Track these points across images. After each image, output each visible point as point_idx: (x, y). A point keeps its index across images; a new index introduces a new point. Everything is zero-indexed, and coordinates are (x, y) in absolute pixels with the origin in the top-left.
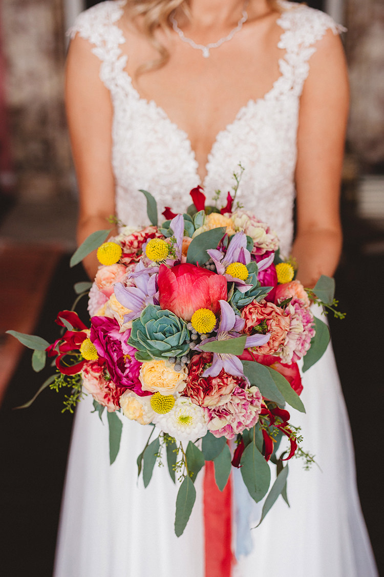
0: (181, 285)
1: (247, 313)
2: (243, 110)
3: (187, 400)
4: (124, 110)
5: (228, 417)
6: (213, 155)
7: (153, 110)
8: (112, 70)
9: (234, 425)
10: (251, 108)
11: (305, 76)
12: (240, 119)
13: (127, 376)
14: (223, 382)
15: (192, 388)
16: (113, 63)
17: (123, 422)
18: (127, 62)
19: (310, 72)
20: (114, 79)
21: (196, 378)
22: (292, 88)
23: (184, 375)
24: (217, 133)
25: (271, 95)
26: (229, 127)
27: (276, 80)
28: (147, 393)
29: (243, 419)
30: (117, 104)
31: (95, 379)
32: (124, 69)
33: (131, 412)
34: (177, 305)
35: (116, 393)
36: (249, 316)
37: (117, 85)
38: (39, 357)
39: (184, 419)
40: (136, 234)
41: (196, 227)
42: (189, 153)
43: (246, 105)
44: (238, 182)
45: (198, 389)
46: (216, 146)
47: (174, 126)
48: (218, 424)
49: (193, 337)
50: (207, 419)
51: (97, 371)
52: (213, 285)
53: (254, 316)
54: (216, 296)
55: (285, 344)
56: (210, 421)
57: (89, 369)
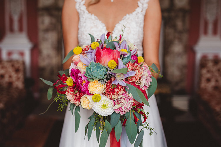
0: (104, 53)
2: (125, 17)
4: (83, 18)
5: (121, 104)
6: (114, 31)
7: (93, 16)
8: (80, 5)
9: (123, 108)
10: (128, 16)
11: (146, 8)
12: (124, 19)
14: (119, 90)
15: (108, 91)
16: (80, 3)
17: (81, 115)
18: (85, 2)
19: (148, 7)
20: (80, 8)
21: (109, 88)
22: (142, 11)
23: (105, 86)
24: (116, 24)
25: (134, 13)
26: (120, 22)
27: (136, 8)
28: (90, 94)
29: (126, 105)
30: (80, 16)
31: (71, 95)
32: (84, 5)
33: (84, 105)
34: (102, 60)
35: (79, 96)
36: (128, 67)
37: (81, 10)
38: (50, 92)
39: (104, 106)
40: (87, 46)
41: (109, 40)
42: (106, 31)
43: (126, 15)
44: (123, 32)
45: (110, 92)
46: (115, 28)
47: (100, 22)
48: (117, 106)
49: (108, 71)
50: (113, 104)
51: (72, 91)
52: (115, 53)
53: (130, 67)
54: (117, 57)
55: (141, 79)
56: (114, 106)
57: (69, 90)
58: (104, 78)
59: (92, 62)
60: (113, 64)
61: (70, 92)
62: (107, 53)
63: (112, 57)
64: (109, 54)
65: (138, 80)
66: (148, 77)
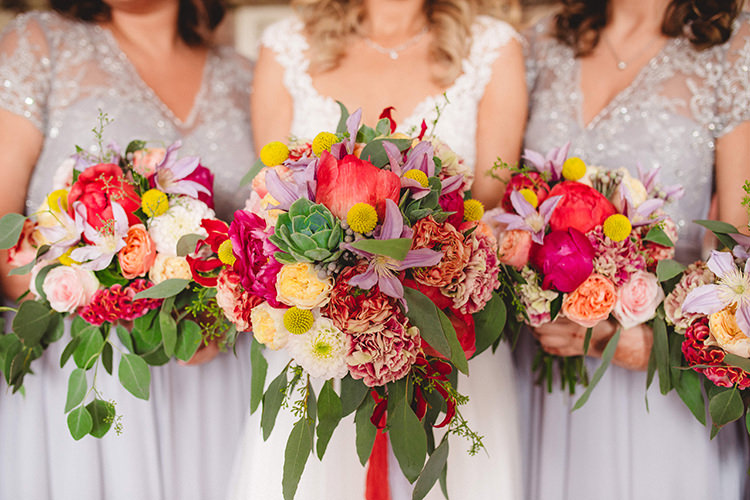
0: (343, 175)
1: (419, 229)
2: (422, 105)
3: (328, 323)
5: (374, 353)
7: (329, 105)
9: (378, 366)
11: (486, 81)
12: (418, 113)
13: (261, 280)
14: (376, 306)
15: (336, 305)
19: (492, 76)
20: (295, 82)
21: (342, 293)
22: (473, 88)
23: (327, 286)
27: (459, 76)
28: (281, 305)
29: (391, 362)
31: (230, 292)
32: (306, 72)
33: (262, 332)
34: (334, 198)
35: (248, 304)
36: (421, 235)
37: (298, 89)
39: (322, 348)
43: (425, 100)
44: (440, 115)
45: (343, 308)
48: (360, 358)
49: (347, 239)
50: (348, 348)
51: (235, 281)
52: (383, 181)
53: (427, 235)
54: (384, 196)
55: (461, 280)
56: (351, 353)
57: (225, 277)
58: (331, 259)
59: (303, 199)
60: (363, 217)
61: (227, 282)
62: (355, 175)
63: (367, 191)
64: (358, 181)
65: (450, 281)
66: (487, 276)
